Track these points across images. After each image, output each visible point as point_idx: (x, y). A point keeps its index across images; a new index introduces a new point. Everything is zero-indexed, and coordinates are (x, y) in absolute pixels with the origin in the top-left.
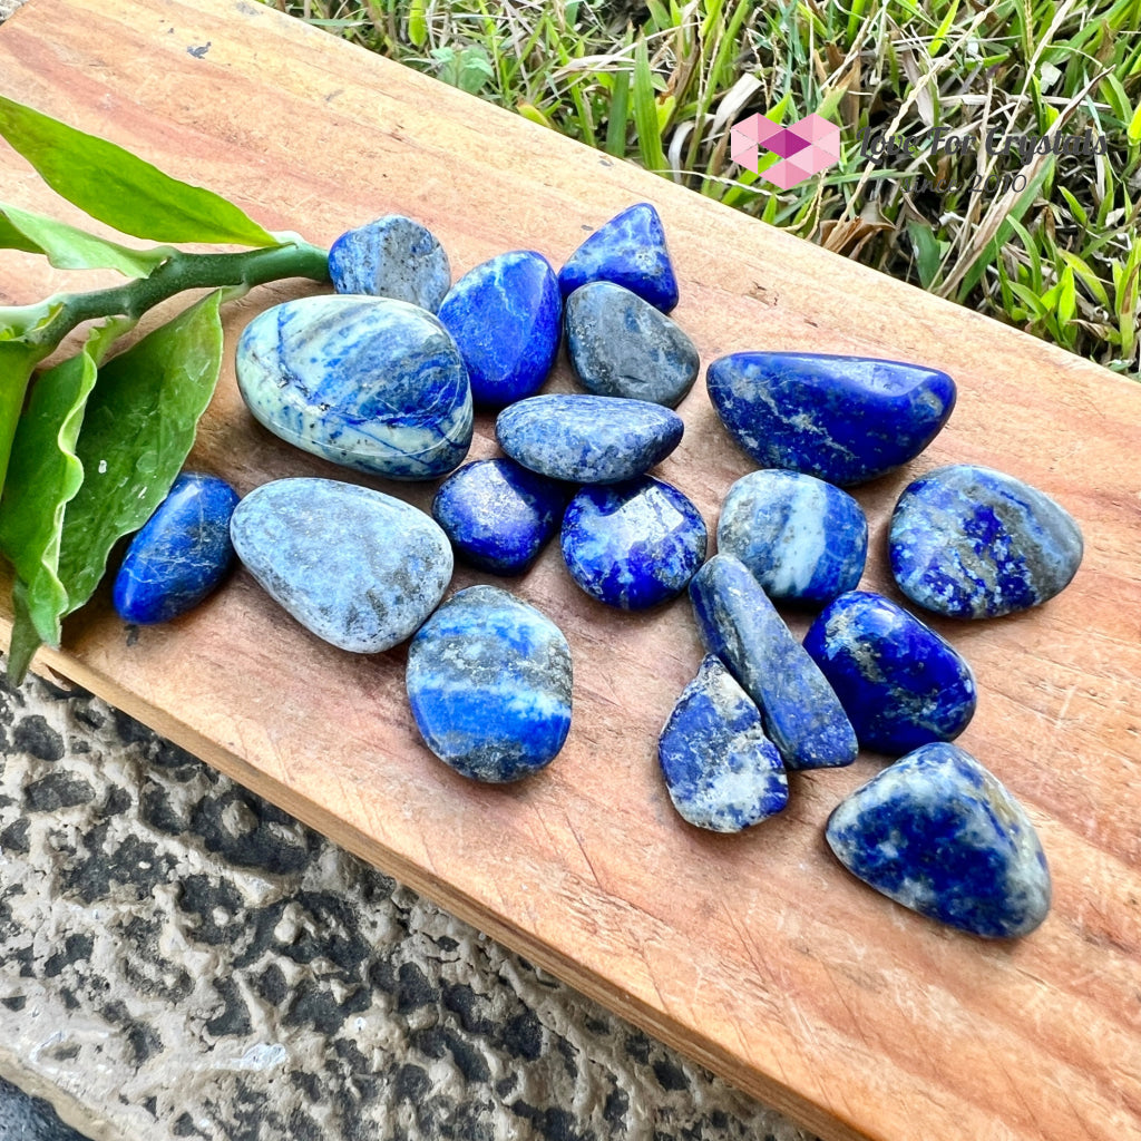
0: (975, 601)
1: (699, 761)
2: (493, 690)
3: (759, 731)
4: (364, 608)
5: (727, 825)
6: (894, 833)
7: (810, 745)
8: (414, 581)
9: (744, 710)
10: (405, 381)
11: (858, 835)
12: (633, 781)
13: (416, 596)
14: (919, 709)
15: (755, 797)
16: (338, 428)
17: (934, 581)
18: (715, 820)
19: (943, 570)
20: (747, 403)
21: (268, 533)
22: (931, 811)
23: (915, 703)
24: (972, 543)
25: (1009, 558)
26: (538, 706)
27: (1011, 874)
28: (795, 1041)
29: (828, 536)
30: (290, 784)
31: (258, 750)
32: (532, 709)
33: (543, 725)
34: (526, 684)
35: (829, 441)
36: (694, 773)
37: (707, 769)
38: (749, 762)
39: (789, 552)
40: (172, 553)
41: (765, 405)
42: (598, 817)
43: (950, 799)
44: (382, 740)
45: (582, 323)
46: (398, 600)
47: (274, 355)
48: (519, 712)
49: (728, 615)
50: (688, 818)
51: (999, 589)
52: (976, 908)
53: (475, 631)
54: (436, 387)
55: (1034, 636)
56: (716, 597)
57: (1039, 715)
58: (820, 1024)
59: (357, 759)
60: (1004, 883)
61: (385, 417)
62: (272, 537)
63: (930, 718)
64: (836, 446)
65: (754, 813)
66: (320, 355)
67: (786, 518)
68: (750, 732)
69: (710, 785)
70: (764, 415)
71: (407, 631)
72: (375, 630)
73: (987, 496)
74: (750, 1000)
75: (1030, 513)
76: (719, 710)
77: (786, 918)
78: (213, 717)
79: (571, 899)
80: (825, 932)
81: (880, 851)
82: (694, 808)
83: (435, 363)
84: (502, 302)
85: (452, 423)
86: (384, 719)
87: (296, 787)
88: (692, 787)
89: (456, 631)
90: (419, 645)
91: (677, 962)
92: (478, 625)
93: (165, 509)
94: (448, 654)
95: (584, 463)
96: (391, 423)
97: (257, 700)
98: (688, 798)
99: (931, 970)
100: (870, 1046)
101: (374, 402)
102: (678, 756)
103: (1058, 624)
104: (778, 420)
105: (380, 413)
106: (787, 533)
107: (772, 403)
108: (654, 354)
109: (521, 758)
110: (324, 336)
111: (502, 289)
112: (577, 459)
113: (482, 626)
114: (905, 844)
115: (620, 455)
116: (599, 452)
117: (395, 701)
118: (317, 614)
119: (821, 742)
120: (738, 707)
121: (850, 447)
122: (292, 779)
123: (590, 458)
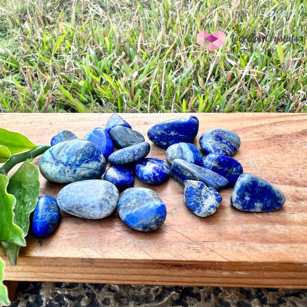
0: (227, 151)
1: (198, 201)
2: (144, 206)
3: (206, 187)
4: (103, 202)
5: (213, 211)
6: (246, 193)
7: (218, 183)
8: (111, 192)
9: (200, 184)
10: (87, 152)
11: (240, 199)
12: (185, 217)
13: (113, 195)
14: (233, 171)
15: (214, 200)
16: (75, 169)
17: (217, 151)
18: (209, 211)
19: (217, 148)
20: (160, 135)
21: (69, 196)
22: (250, 183)
23: (231, 170)
24: (219, 142)
25: (227, 142)
26: (156, 204)
27: (273, 189)
28: (259, 251)
29: (192, 151)
30: (104, 257)
31: (91, 254)
32: (155, 206)
33: (160, 208)
34: (151, 201)
35: (180, 135)
36: (198, 205)
37: (200, 202)
38: (208, 194)
39: (187, 156)
40: (46, 212)
41: (164, 133)
42: (183, 228)
43: (252, 179)
44: (122, 236)
45: (116, 135)
46: (110, 198)
47: (52, 158)
48: (153, 208)
49: (184, 169)
50: (203, 216)
51: (229, 148)
52: (272, 201)
53: (132, 197)
54: (94, 151)
55: (241, 156)
56: (179, 167)
57: (253, 168)
58: (261, 244)
59: (118, 243)
60: (273, 192)
61: (86, 161)
62: (71, 196)
63: (236, 172)
64: (182, 136)
65: (217, 204)
66: (64, 154)
67: (182, 150)
68: (204, 188)
69: (203, 205)
70: (164, 136)
71: (115, 205)
72: (108, 206)
73: (215, 134)
74: (243, 248)
75: (225, 133)
76: (195, 187)
77: (237, 227)
78: (75, 252)
79: (189, 248)
80: (247, 226)
81: (246, 200)
82: (203, 212)
83: (92, 146)
84: (96, 138)
85: (101, 158)
86: (119, 231)
87: (107, 257)
88: (200, 208)
89: (127, 199)
90: (120, 207)
91: (222, 248)
92: (132, 196)
93: (39, 203)
94: (128, 205)
95: (135, 155)
96: (87, 162)
97: (84, 243)
98: (200, 211)
99: (273, 222)
100: (274, 243)
101: (82, 158)
102: (192, 203)
103: (244, 153)
104: (168, 135)
105: (84, 161)
106: (184, 153)
107: (165, 132)
108: (134, 136)
109: (160, 218)
110: (63, 150)
111: (95, 135)
112: (133, 155)
113: (133, 195)
114: (250, 195)
115: (142, 150)
116: (137, 151)
117: (119, 226)
118: (92, 209)
119: (220, 182)
120: (199, 184)
121: (184, 135)
122: (104, 256)
123: (135, 153)
